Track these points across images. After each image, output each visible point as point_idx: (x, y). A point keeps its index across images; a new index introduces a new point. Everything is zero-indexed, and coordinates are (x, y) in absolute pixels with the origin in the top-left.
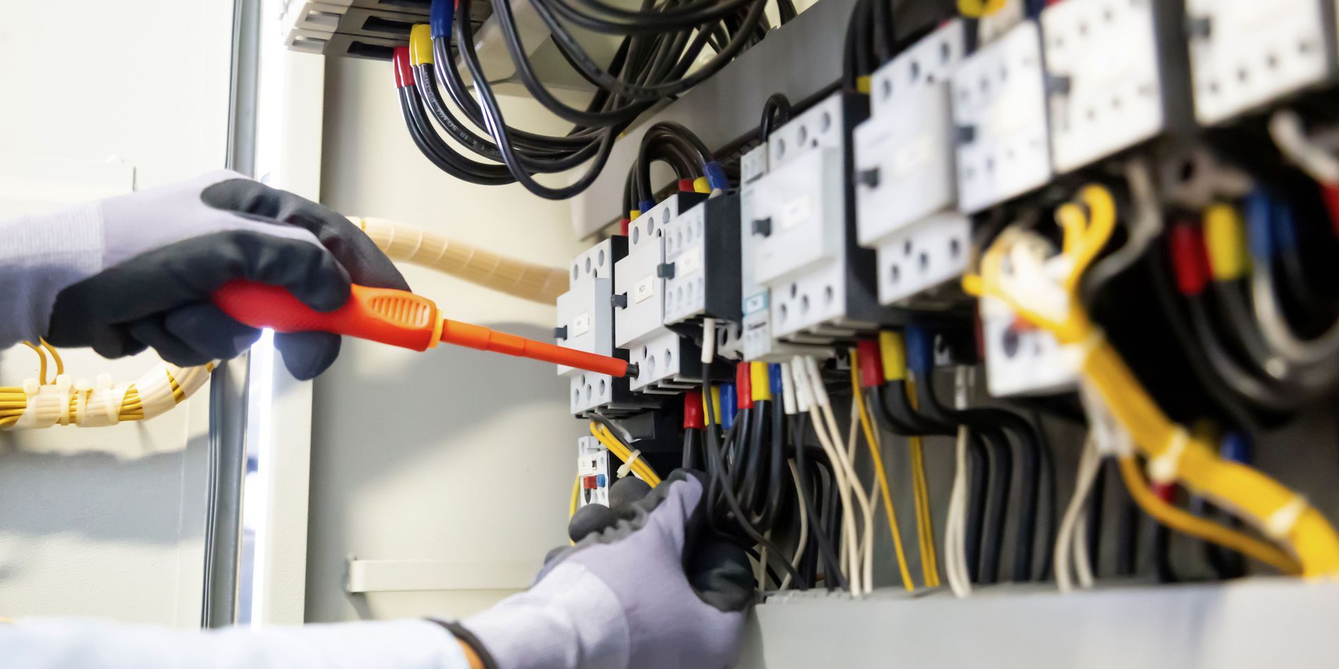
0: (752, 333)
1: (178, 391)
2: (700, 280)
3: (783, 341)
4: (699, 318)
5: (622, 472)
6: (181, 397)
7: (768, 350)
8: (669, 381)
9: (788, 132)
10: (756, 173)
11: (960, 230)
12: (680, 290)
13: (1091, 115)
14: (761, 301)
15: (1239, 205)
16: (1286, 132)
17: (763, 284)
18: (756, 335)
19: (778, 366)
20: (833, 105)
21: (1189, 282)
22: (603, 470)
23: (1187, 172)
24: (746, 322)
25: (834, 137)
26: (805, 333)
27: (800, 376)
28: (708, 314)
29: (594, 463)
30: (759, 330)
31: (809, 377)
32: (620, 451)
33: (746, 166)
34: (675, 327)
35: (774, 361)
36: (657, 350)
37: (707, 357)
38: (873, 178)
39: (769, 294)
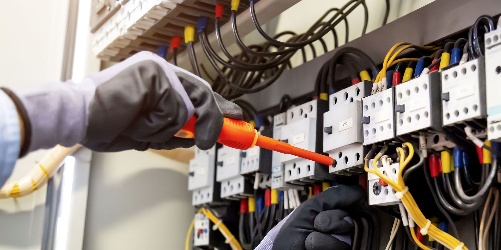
0: (275, 179)
1: (35, 187)
2: (257, 159)
3: (289, 183)
4: (255, 173)
5: (215, 228)
6: (36, 189)
7: (282, 186)
8: (238, 195)
9: (295, 110)
10: (280, 122)
11: (360, 150)
12: (248, 162)
13: (410, 119)
14: (280, 168)
15: (451, 151)
16: (468, 130)
17: (282, 163)
18: (277, 180)
19: (282, 192)
20: (314, 103)
21: (434, 174)
22: (207, 227)
23: (436, 140)
24: (273, 175)
25: (314, 114)
26: (298, 180)
27: (291, 196)
28: (259, 171)
29: (203, 224)
30: (278, 179)
31: (295, 196)
32: (214, 219)
33: (276, 120)
34: (245, 175)
35: (282, 190)
36: (235, 184)
37: (256, 187)
38: (330, 130)
39: (284, 166)
